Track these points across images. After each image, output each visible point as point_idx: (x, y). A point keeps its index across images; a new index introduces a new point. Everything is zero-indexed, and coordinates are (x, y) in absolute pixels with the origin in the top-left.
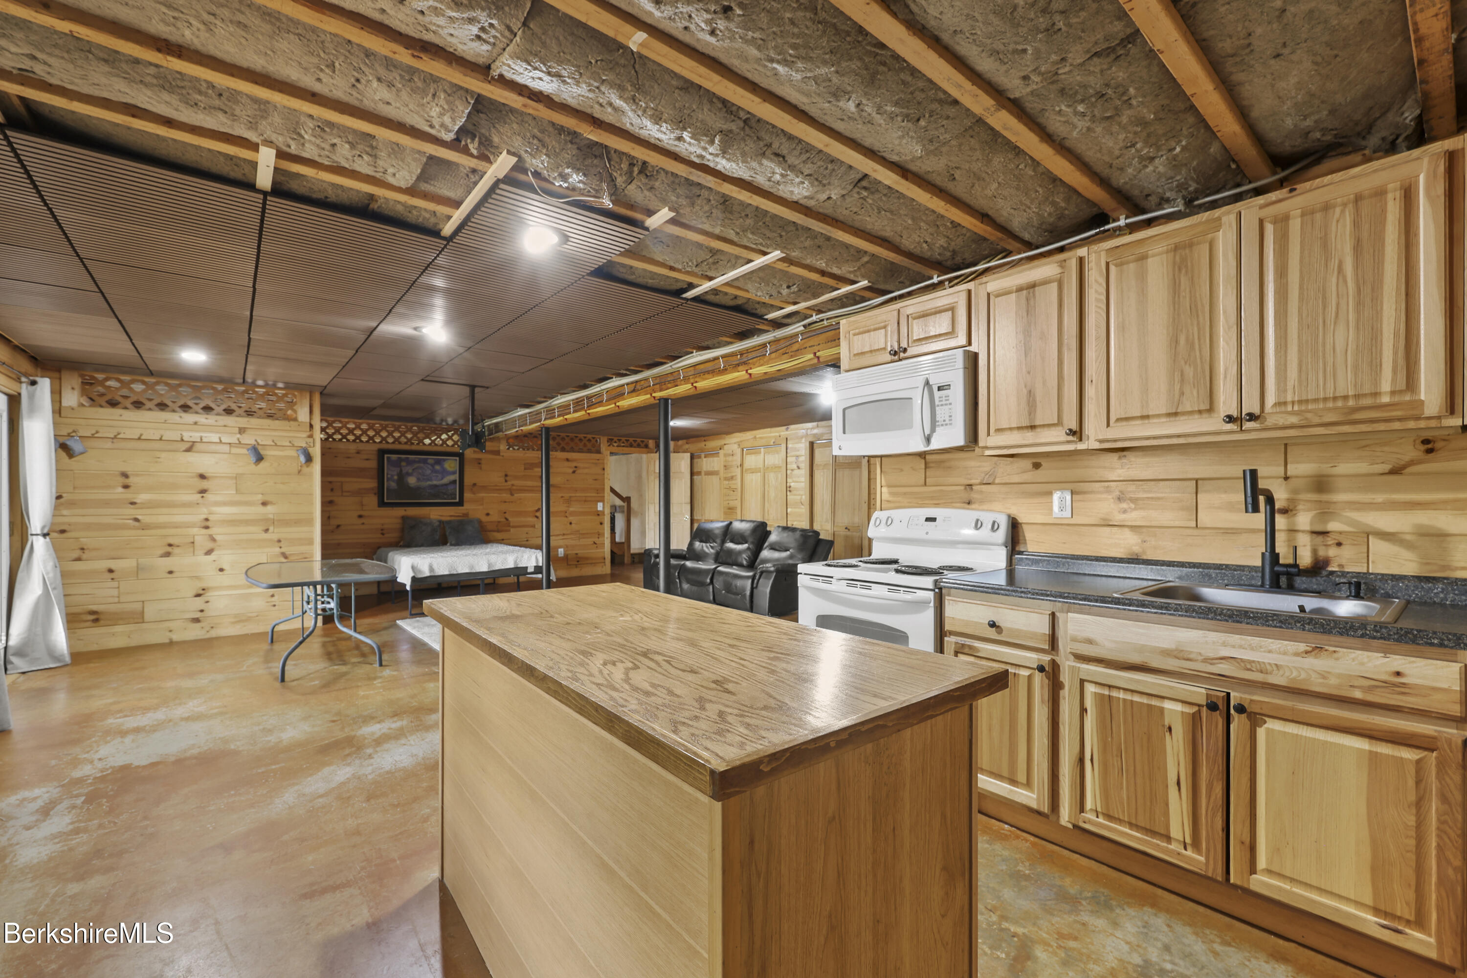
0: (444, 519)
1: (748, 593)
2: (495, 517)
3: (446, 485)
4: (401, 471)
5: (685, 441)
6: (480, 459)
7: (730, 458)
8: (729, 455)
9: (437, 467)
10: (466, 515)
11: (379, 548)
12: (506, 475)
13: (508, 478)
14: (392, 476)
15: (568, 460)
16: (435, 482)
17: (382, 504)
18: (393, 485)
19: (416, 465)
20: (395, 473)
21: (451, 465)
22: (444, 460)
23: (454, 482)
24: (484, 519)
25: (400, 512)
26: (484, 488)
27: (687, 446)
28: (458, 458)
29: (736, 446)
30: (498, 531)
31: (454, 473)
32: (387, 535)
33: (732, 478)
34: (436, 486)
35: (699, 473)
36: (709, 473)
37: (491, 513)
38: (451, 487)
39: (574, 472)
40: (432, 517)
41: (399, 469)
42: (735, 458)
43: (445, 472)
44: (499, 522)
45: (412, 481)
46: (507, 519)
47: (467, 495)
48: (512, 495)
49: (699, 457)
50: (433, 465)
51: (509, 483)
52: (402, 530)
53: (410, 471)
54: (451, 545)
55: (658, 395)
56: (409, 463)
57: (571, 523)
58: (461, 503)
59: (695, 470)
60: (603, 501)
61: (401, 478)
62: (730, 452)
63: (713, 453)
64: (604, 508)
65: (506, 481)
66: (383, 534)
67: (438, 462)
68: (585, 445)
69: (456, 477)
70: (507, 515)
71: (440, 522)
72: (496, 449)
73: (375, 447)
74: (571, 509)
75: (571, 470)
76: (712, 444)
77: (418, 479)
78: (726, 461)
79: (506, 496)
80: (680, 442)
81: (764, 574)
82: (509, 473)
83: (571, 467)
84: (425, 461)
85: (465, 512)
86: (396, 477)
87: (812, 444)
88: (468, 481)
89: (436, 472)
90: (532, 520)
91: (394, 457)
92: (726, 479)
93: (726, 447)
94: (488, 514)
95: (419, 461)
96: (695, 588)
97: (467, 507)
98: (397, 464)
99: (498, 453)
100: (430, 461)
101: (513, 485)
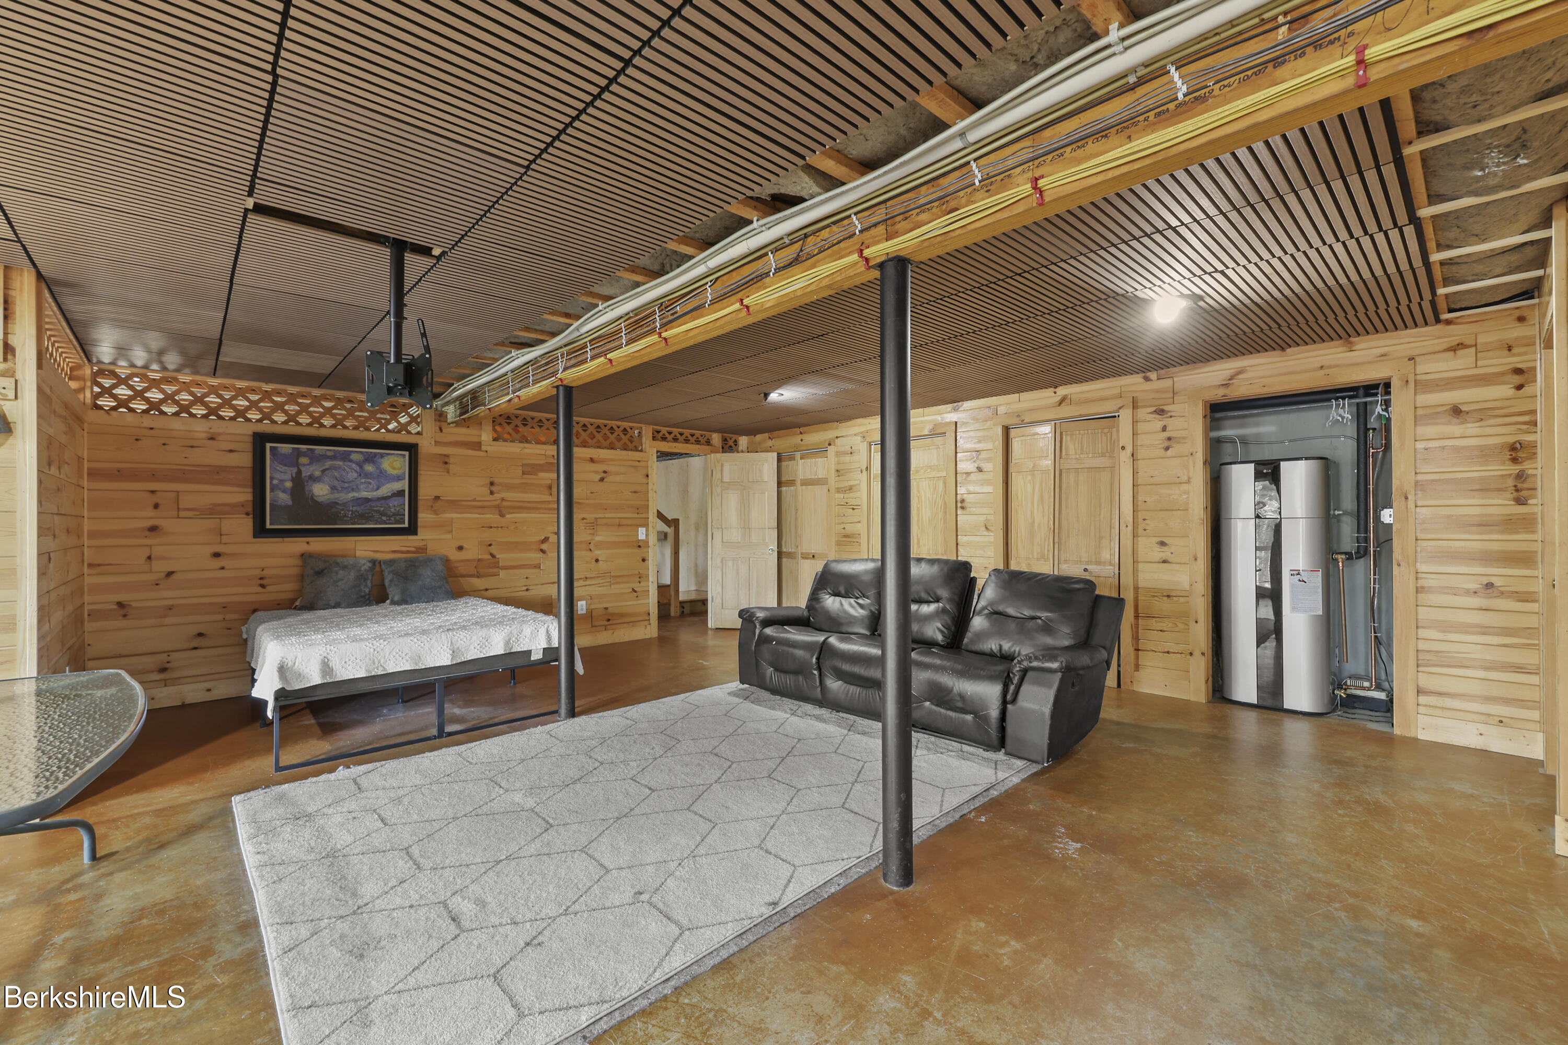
0: (380, 556)
1: (994, 713)
2: (473, 552)
3: (385, 498)
4: (299, 472)
5: (766, 435)
6: (447, 456)
7: (847, 459)
8: (845, 453)
9: (369, 468)
10: (422, 550)
11: (255, 611)
12: (492, 484)
13: (494, 488)
14: (282, 481)
15: (592, 460)
16: (364, 494)
17: (261, 531)
18: (284, 498)
19: (328, 463)
20: (288, 476)
21: (396, 463)
22: (382, 456)
23: (401, 493)
24: (454, 555)
25: (299, 545)
26: (454, 504)
27: (770, 443)
28: (407, 453)
29: (859, 439)
30: (479, 576)
31: (399, 478)
32: (269, 589)
33: (851, 488)
34: (367, 500)
35: (791, 483)
36: (807, 483)
37: (465, 546)
38: (394, 502)
39: (602, 480)
40: (358, 553)
41: (295, 470)
42: (855, 457)
43: (383, 477)
44: (479, 560)
45: (320, 491)
46: (493, 556)
47: (423, 516)
48: (502, 515)
49: (792, 458)
50: (360, 465)
51: (497, 496)
52: (302, 578)
53: (317, 473)
54: (394, 603)
55: (879, 250)
56: (315, 459)
57: (597, 561)
58: (412, 530)
59: (784, 479)
60: (646, 525)
61: (299, 485)
62: (848, 449)
63: (820, 451)
64: (647, 535)
65: (492, 493)
66: (263, 586)
67: (370, 459)
68: (619, 439)
69: (404, 485)
70: (493, 550)
71: (373, 562)
72: (475, 439)
73: (251, 429)
74: (598, 538)
75: (598, 477)
76: (814, 437)
77: (333, 488)
78: (839, 463)
79: (491, 517)
80: (759, 437)
81: (1030, 674)
82: (496, 480)
83: (596, 472)
84: (346, 457)
85: (420, 544)
86: (289, 485)
87: (1006, 430)
88: (425, 491)
89: (367, 475)
90: (534, 556)
91: (285, 448)
92: (839, 490)
93: (838, 441)
94: (460, 548)
95: (333, 458)
96: (854, 690)
97: (424, 535)
98: (293, 460)
99: (477, 446)
100: (354, 457)
101: (503, 499)
